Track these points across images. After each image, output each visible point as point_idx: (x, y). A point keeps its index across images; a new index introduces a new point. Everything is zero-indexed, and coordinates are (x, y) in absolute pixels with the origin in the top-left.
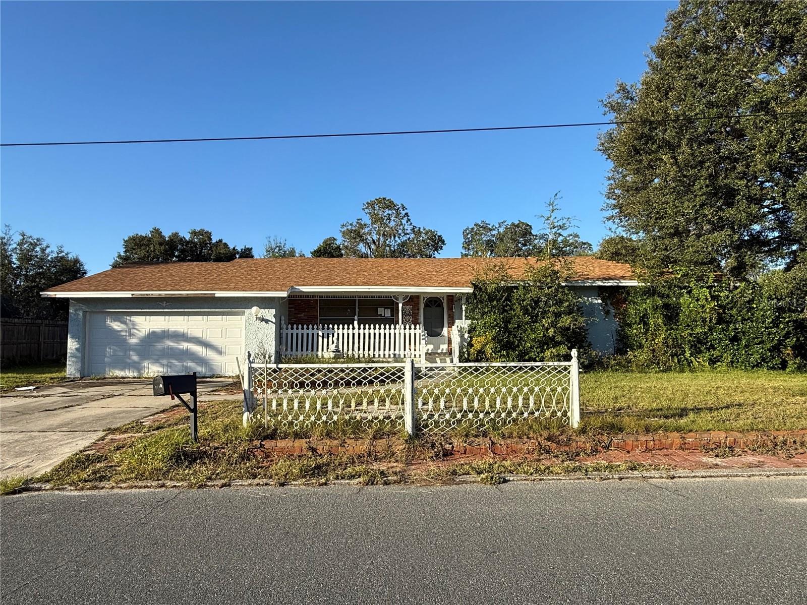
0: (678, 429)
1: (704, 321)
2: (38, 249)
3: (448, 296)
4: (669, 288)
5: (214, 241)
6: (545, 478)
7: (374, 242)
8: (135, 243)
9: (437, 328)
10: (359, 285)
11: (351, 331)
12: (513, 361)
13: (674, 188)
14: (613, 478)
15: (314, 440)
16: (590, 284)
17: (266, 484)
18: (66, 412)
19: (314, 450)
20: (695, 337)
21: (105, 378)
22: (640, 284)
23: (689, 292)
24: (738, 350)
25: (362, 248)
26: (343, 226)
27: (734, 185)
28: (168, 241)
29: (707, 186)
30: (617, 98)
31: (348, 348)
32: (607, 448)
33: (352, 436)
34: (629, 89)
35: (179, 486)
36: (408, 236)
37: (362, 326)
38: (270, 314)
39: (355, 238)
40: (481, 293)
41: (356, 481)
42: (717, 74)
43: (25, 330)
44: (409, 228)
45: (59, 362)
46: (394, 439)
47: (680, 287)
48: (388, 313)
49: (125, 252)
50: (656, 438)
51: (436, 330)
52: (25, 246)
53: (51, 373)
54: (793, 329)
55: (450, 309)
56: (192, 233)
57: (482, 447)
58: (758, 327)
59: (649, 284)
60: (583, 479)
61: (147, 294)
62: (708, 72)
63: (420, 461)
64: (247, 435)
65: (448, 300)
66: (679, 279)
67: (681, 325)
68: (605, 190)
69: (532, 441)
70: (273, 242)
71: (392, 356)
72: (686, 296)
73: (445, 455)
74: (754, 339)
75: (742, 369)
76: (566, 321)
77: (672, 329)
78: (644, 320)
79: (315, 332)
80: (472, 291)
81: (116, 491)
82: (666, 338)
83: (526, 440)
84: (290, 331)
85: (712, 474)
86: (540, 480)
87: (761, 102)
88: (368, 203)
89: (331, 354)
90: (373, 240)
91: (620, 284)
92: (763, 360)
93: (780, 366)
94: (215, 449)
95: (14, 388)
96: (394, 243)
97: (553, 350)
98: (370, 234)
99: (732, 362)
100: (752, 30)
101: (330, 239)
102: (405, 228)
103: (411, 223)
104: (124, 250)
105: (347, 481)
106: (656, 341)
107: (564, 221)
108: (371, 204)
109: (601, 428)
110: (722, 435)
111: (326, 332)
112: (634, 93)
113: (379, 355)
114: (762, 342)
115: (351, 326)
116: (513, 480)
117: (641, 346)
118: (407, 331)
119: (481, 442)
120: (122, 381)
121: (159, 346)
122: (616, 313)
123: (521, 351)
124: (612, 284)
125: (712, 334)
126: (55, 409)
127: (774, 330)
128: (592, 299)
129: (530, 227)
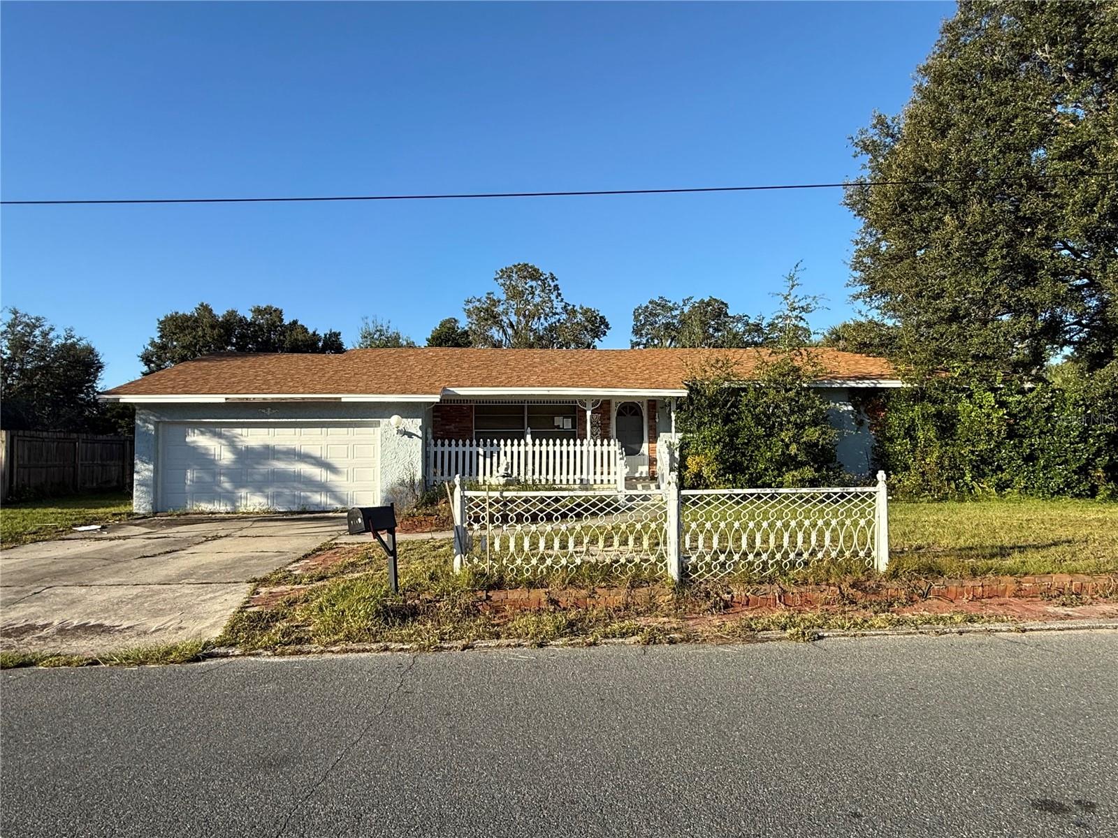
0: (1012, 572)
1: (990, 433)
2: (37, 332)
3: (649, 401)
4: (943, 391)
5: (286, 322)
6: (867, 633)
7: (512, 326)
8: (174, 326)
9: (635, 443)
10: (534, 386)
11: (522, 449)
12: (742, 487)
13: (958, 259)
14: (951, 632)
15: (555, 589)
16: (839, 385)
17: (519, 645)
18: (174, 558)
19: (554, 602)
20: (978, 456)
21: (187, 514)
22: (905, 386)
23: (970, 397)
24: (1033, 472)
25: (496, 334)
26: (469, 302)
27: (1035, 256)
28: (222, 322)
29: (1003, 257)
30: (873, 135)
31: (519, 471)
32: (924, 596)
33: (603, 584)
34: (890, 123)
35: (407, 649)
36: (557, 317)
37: (537, 442)
38: (415, 425)
39: (486, 320)
40: (699, 398)
41: (633, 639)
42: (1014, 106)
43: (57, 448)
44: (559, 307)
45: (123, 491)
46: (657, 587)
47: (957, 389)
48: (568, 424)
49: (161, 337)
50: (986, 582)
51: (632, 446)
52: (19, 328)
53: (107, 507)
54: (1106, 445)
55: (652, 418)
56: (254, 312)
57: (771, 596)
58: (1060, 443)
59: (916, 385)
60: (915, 633)
61: (247, 399)
62: (1001, 104)
63: (694, 615)
64: (468, 584)
65: (649, 406)
66: (956, 379)
67: (959, 439)
68: (850, 256)
69: (832, 588)
70: (371, 325)
71: (578, 482)
72: (966, 402)
73: (727, 606)
74: (1055, 457)
75: (1040, 497)
76: (812, 434)
77: (947, 444)
78: (910, 432)
79: (474, 449)
80: (686, 395)
81: (328, 656)
82: (941, 457)
83: (824, 587)
84: (439, 449)
85: (1070, 626)
86: (863, 635)
87: (1074, 147)
88: (502, 271)
89: (501, 479)
90: (511, 323)
91: (878, 386)
92: (1068, 485)
93: (1089, 493)
94: (428, 602)
95: (70, 528)
96: (540, 325)
97: (796, 474)
98: (507, 314)
99: (1026, 488)
100: (1062, 50)
101: (449, 321)
102: (555, 306)
103: (562, 299)
104: (159, 334)
105: (621, 640)
106: (928, 460)
107: (809, 301)
108: (506, 273)
109: (918, 571)
110: (1067, 579)
111: (488, 449)
112: (896, 129)
113: (561, 481)
114: (1066, 462)
115: (522, 442)
116: (828, 636)
117: (907, 468)
118: (598, 448)
119: (768, 591)
120: (211, 518)
121: (263, 468)
122: (872, 424)
123: (751, 474)
124: (867, 385)
125: (1000, 452)
126: (154, 556)
127: (1081, 446)
128: (840, 405)
129: (726, 305)
